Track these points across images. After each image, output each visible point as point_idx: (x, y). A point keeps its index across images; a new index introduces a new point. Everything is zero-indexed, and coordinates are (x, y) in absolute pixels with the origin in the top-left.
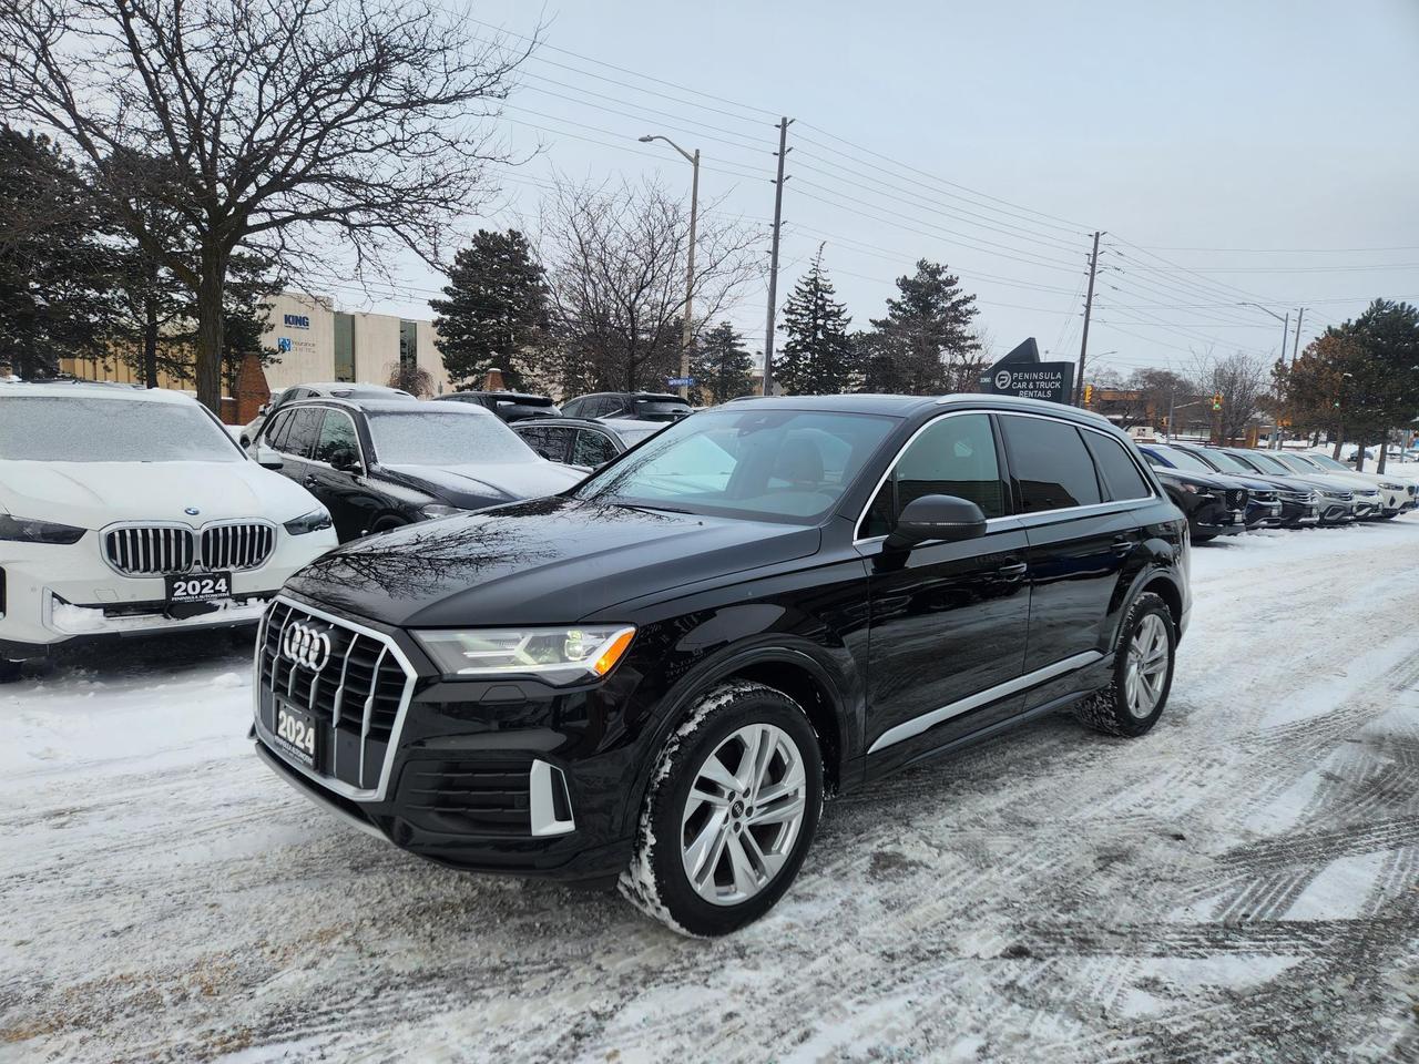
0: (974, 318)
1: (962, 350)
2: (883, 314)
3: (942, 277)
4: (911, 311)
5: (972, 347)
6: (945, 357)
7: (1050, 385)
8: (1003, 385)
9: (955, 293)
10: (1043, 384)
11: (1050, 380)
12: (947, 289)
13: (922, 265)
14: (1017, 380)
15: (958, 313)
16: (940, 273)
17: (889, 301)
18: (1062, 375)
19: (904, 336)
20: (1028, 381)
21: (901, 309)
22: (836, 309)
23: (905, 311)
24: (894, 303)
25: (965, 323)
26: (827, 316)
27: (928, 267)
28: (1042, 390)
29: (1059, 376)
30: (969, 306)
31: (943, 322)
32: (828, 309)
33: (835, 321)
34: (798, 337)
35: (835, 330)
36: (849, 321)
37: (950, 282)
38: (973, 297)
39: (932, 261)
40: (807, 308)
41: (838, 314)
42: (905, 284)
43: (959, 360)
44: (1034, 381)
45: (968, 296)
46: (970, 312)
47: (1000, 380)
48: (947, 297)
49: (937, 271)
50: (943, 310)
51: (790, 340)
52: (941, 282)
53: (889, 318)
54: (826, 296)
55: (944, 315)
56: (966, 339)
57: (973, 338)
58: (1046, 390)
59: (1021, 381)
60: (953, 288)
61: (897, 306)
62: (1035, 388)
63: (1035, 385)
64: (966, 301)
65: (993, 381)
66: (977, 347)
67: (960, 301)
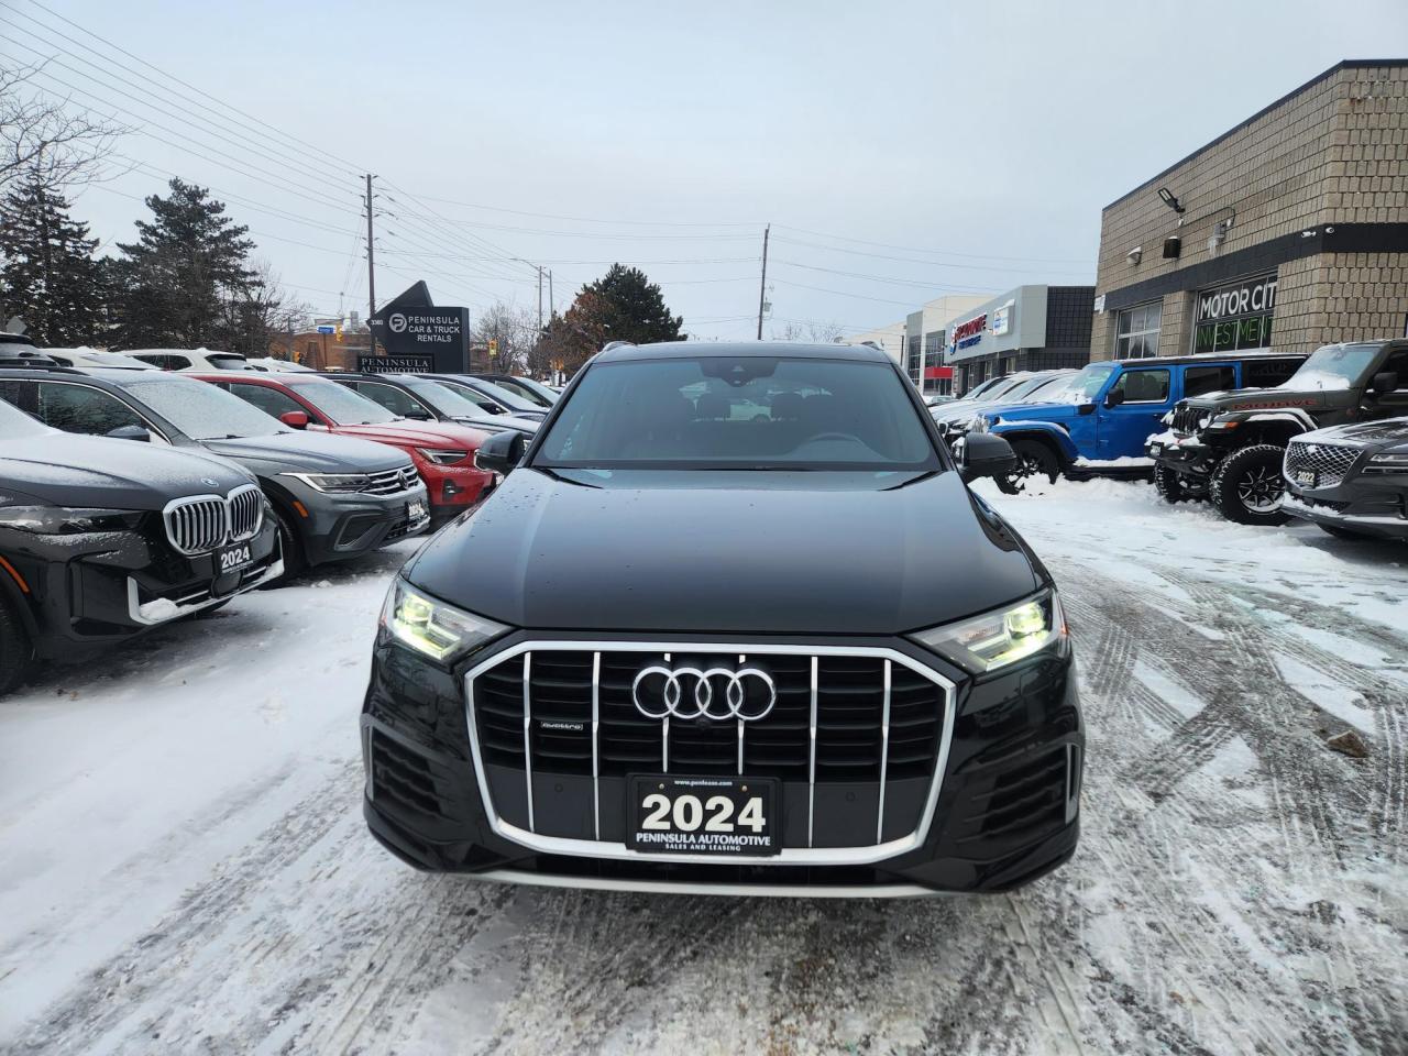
0: (250, 251)
1: (245, 287)
2: (134, 238)
3: (205, 202)
4: (170, 238)
5: (254, 284)
6: (224, 293)
7: (449, 329)
8: (398, 328)
9: (223, 221)
10: (441, 329)
11: (447, 325)
12: (213, 216)
13: (176, 185)
14: (413, 323)
15: (231, 245)
16: (201, 197)
17: (139, 223)
18: (460, 320)
19: (167, 265)
20: (425, 325)
21: (156, 234)
22: (76, 228)
23: (161, 236)
24: (146, 226)
25: (241, 257)
26: (63, 235)
27: (185, 187)
28: (441, 334)
29: (457, 321)
30: (243, 238)
31: (214, 254)
32: (63, 227)
33: (74, 242)
34: (22, 259)
35: (77, 253)
36: (96, 243)
37: (217, 208)
38: (245, 229)
39: (189, 182)
40: (32, 223)
41: (81, 233)
42: (156, 204)
43: (241, 298)
44: (432, 325)
45: (239, 226)
46: (245, 245)
47: (394, 323)
48: (216, 226)
49: (195, 195)
50: (212, 240)
51: (9, 262)
52: (204, 207)
53: (142, 244)
54: (58, 210)
55: (213, 246)
56: (245, 274)
57: (254, 274)
58: (446, 335)
59: (418, 325)
60: (221, 216)
61: (152, 231)
62: (433, 333)
63: (432, 329)
64: (237, 232)
65: (386, 322)
66: (260, 284)
67: (230, 231)
